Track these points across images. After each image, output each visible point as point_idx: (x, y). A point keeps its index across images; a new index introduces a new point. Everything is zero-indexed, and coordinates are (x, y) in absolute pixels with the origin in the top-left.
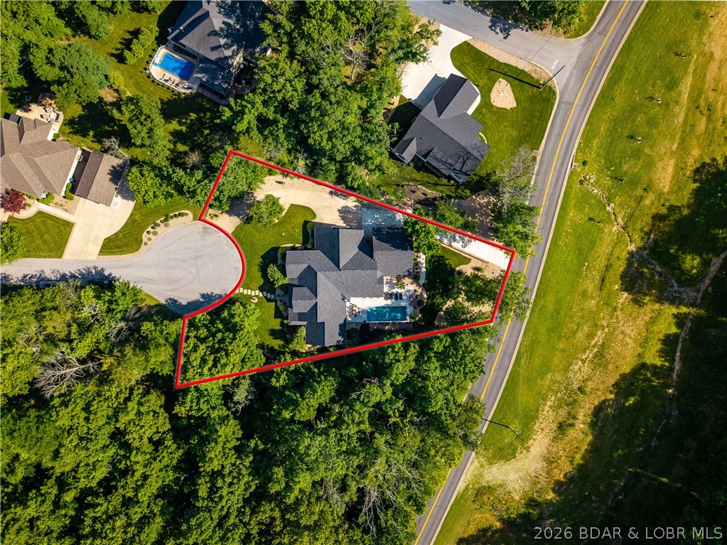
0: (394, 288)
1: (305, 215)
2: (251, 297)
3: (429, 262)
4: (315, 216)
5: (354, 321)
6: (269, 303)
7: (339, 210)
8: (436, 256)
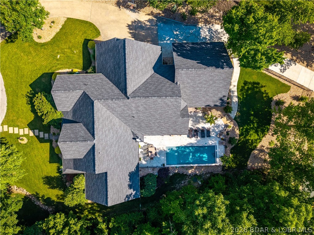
0: (199, 122)
1: (85, 32)
2: (18, 137)
3: (241, 90)
4: (98, 33)
5: (149, 165)
6: (43, 144)
7: (129, 26)
8: (250, 83)
